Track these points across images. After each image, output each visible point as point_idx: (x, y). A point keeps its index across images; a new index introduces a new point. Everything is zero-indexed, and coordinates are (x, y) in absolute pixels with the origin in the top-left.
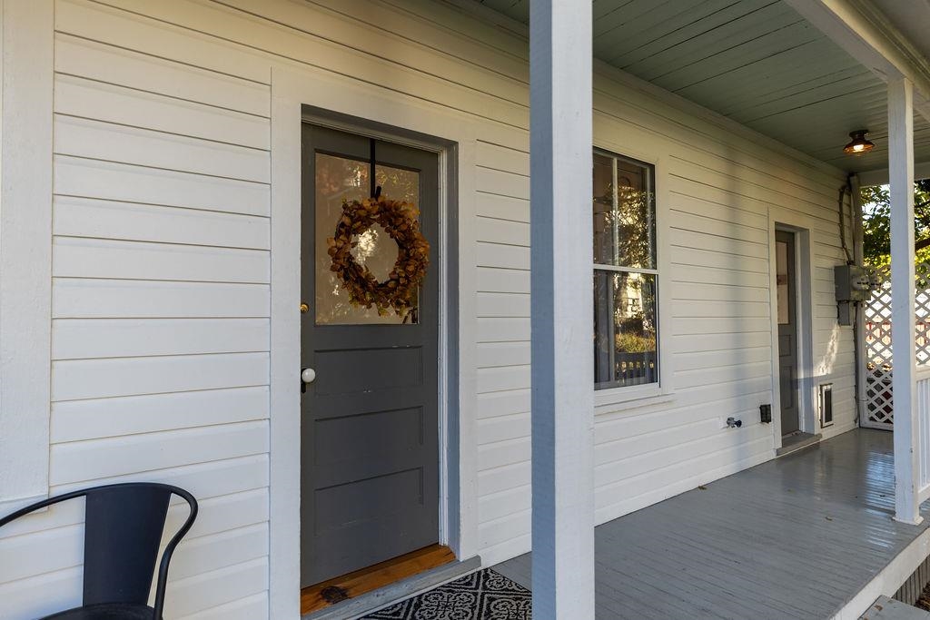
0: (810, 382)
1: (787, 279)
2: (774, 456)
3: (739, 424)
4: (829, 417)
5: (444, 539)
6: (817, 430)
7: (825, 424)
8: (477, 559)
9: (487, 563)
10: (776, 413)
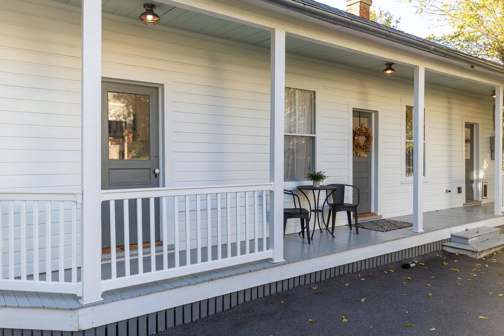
0: (478, 181)
1: (470, 141)
2: (462, 206)
3: (450, 191)
4: (485, 195)
5: (373, 211)
6: (480, 199)
7: (483, 197)
8: (382, 216)
9: (383, 218)
10: (464, 190)
